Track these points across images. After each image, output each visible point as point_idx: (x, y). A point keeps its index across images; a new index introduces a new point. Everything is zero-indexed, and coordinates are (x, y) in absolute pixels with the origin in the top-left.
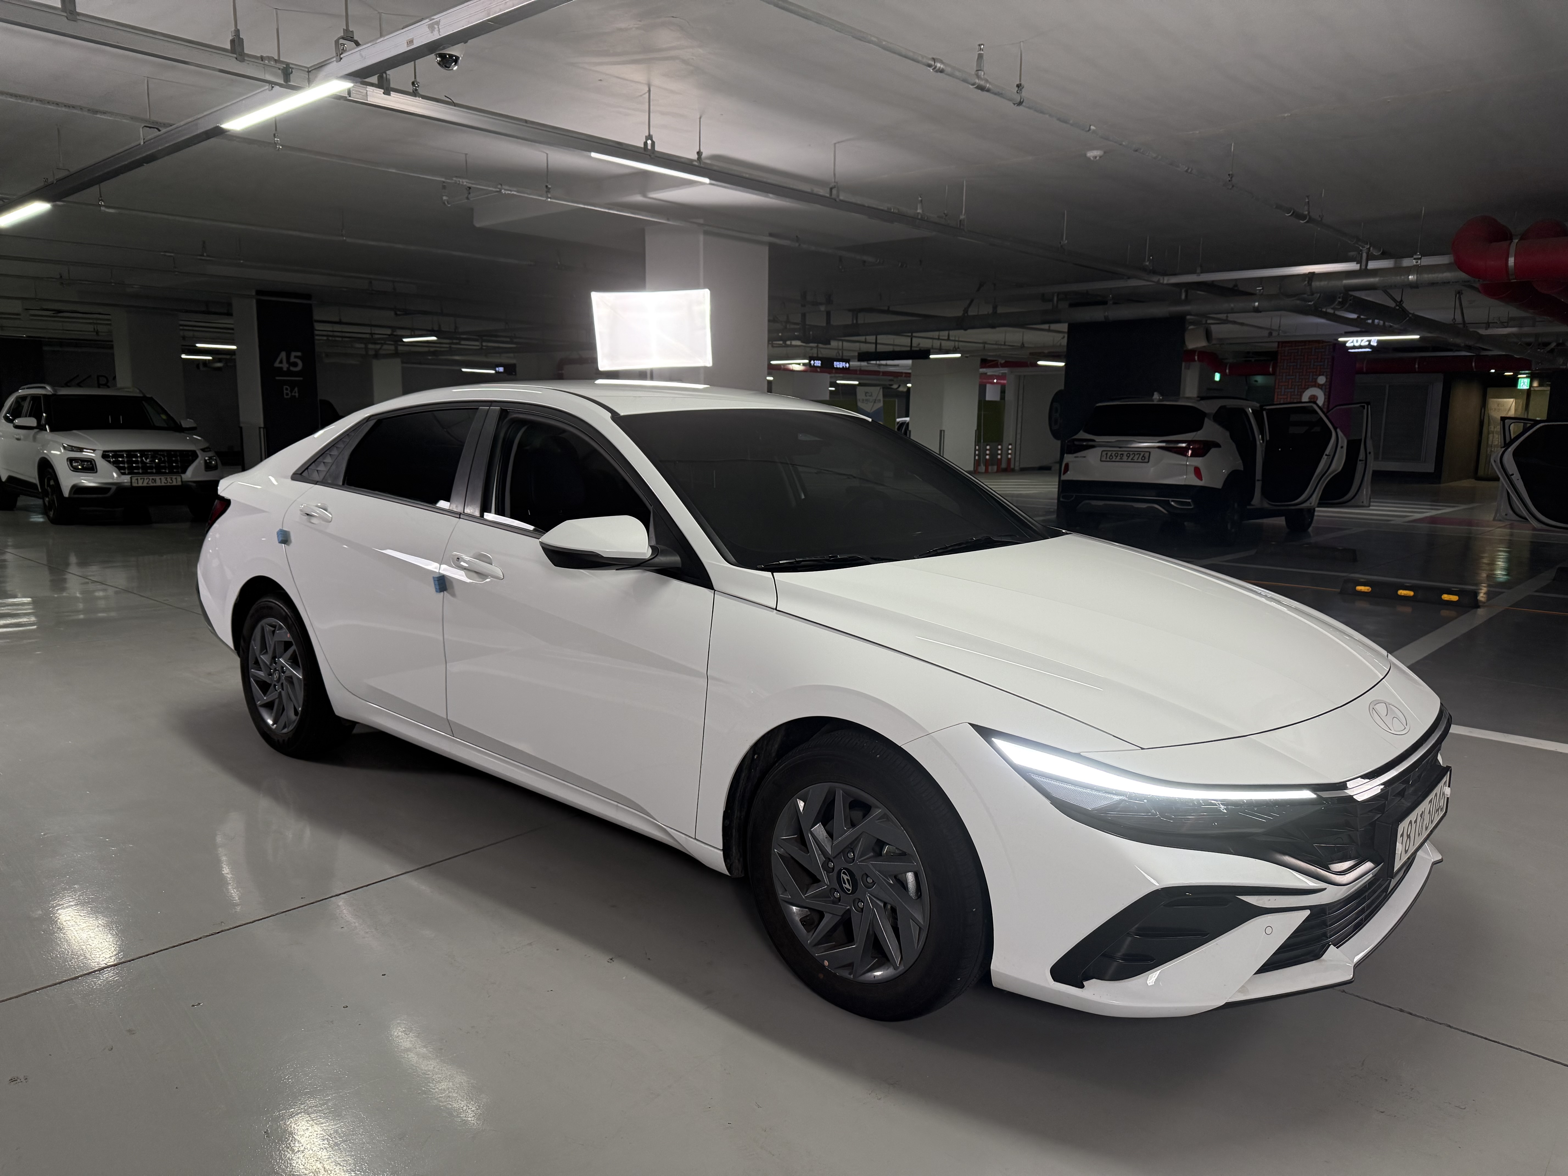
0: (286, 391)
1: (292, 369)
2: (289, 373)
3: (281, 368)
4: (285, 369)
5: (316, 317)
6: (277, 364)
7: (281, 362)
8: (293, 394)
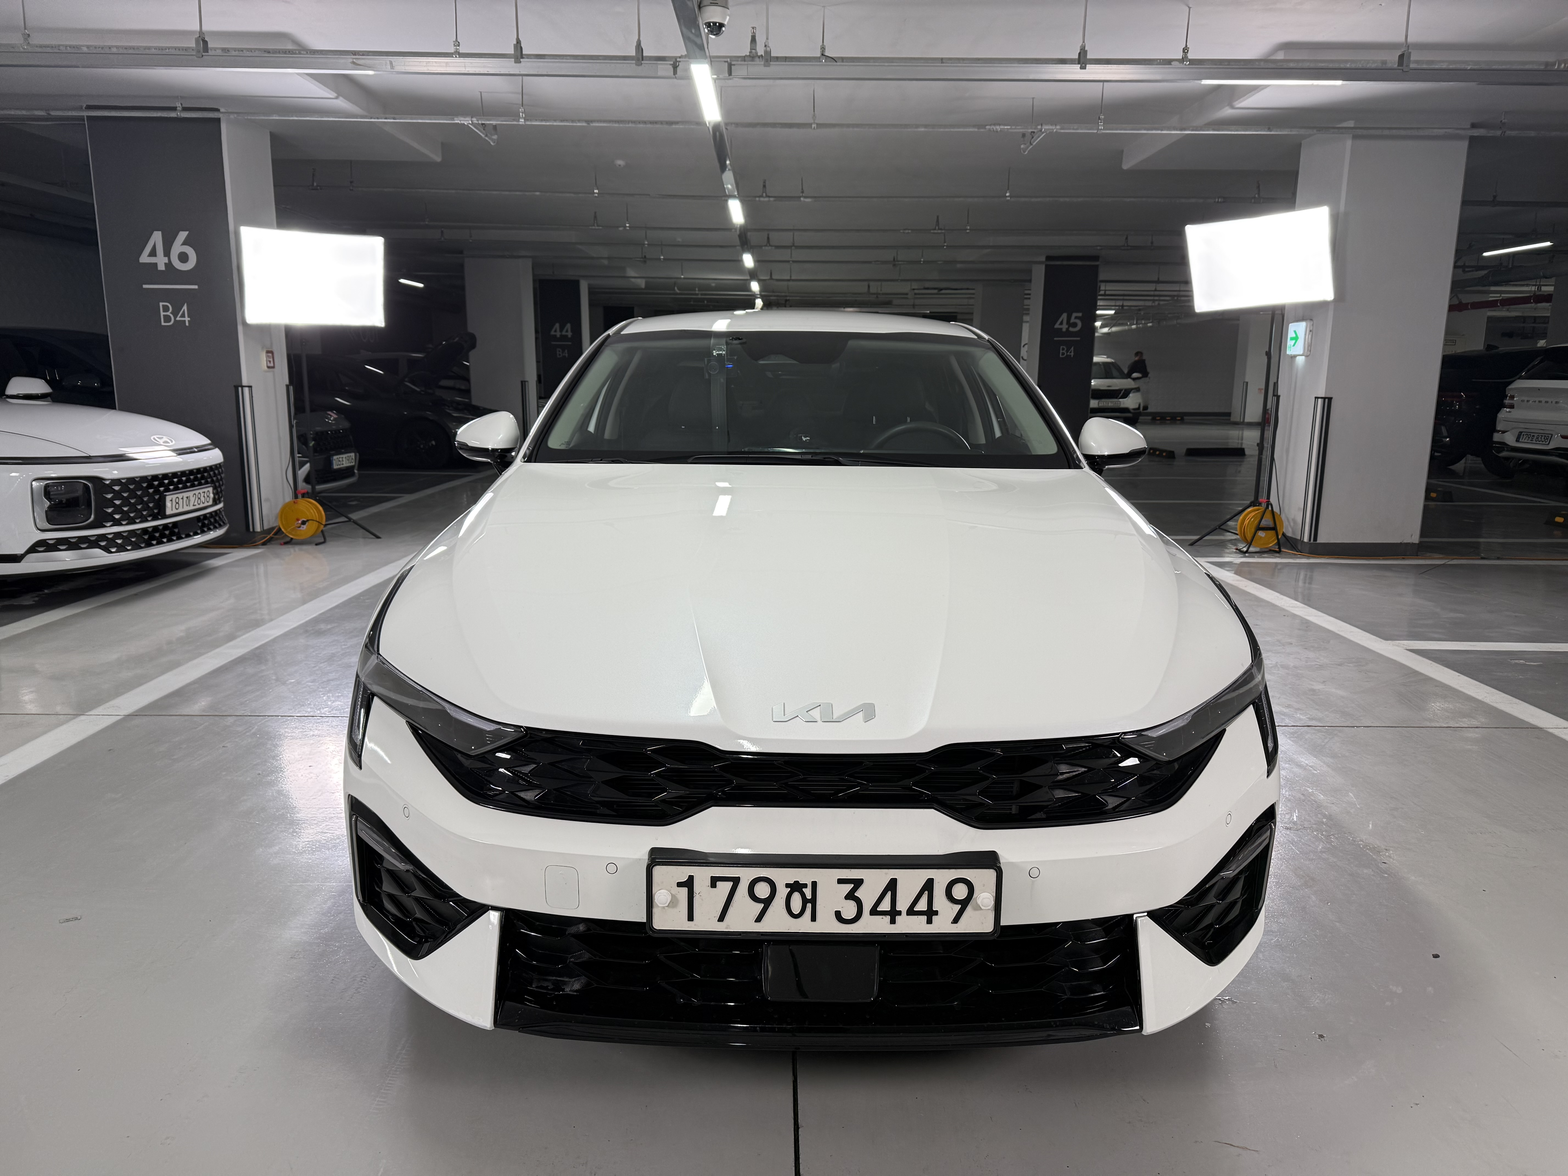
0: (1063, 352)
1: (1071, 329)
2: (1068, 333)
3: (1061, 329)
4: (1064, 330)
5: (1102, 276)
6: (1057, 326)
7: (1061, 323)
8: (1068, 354)
